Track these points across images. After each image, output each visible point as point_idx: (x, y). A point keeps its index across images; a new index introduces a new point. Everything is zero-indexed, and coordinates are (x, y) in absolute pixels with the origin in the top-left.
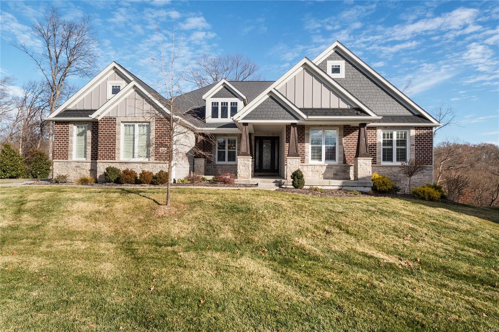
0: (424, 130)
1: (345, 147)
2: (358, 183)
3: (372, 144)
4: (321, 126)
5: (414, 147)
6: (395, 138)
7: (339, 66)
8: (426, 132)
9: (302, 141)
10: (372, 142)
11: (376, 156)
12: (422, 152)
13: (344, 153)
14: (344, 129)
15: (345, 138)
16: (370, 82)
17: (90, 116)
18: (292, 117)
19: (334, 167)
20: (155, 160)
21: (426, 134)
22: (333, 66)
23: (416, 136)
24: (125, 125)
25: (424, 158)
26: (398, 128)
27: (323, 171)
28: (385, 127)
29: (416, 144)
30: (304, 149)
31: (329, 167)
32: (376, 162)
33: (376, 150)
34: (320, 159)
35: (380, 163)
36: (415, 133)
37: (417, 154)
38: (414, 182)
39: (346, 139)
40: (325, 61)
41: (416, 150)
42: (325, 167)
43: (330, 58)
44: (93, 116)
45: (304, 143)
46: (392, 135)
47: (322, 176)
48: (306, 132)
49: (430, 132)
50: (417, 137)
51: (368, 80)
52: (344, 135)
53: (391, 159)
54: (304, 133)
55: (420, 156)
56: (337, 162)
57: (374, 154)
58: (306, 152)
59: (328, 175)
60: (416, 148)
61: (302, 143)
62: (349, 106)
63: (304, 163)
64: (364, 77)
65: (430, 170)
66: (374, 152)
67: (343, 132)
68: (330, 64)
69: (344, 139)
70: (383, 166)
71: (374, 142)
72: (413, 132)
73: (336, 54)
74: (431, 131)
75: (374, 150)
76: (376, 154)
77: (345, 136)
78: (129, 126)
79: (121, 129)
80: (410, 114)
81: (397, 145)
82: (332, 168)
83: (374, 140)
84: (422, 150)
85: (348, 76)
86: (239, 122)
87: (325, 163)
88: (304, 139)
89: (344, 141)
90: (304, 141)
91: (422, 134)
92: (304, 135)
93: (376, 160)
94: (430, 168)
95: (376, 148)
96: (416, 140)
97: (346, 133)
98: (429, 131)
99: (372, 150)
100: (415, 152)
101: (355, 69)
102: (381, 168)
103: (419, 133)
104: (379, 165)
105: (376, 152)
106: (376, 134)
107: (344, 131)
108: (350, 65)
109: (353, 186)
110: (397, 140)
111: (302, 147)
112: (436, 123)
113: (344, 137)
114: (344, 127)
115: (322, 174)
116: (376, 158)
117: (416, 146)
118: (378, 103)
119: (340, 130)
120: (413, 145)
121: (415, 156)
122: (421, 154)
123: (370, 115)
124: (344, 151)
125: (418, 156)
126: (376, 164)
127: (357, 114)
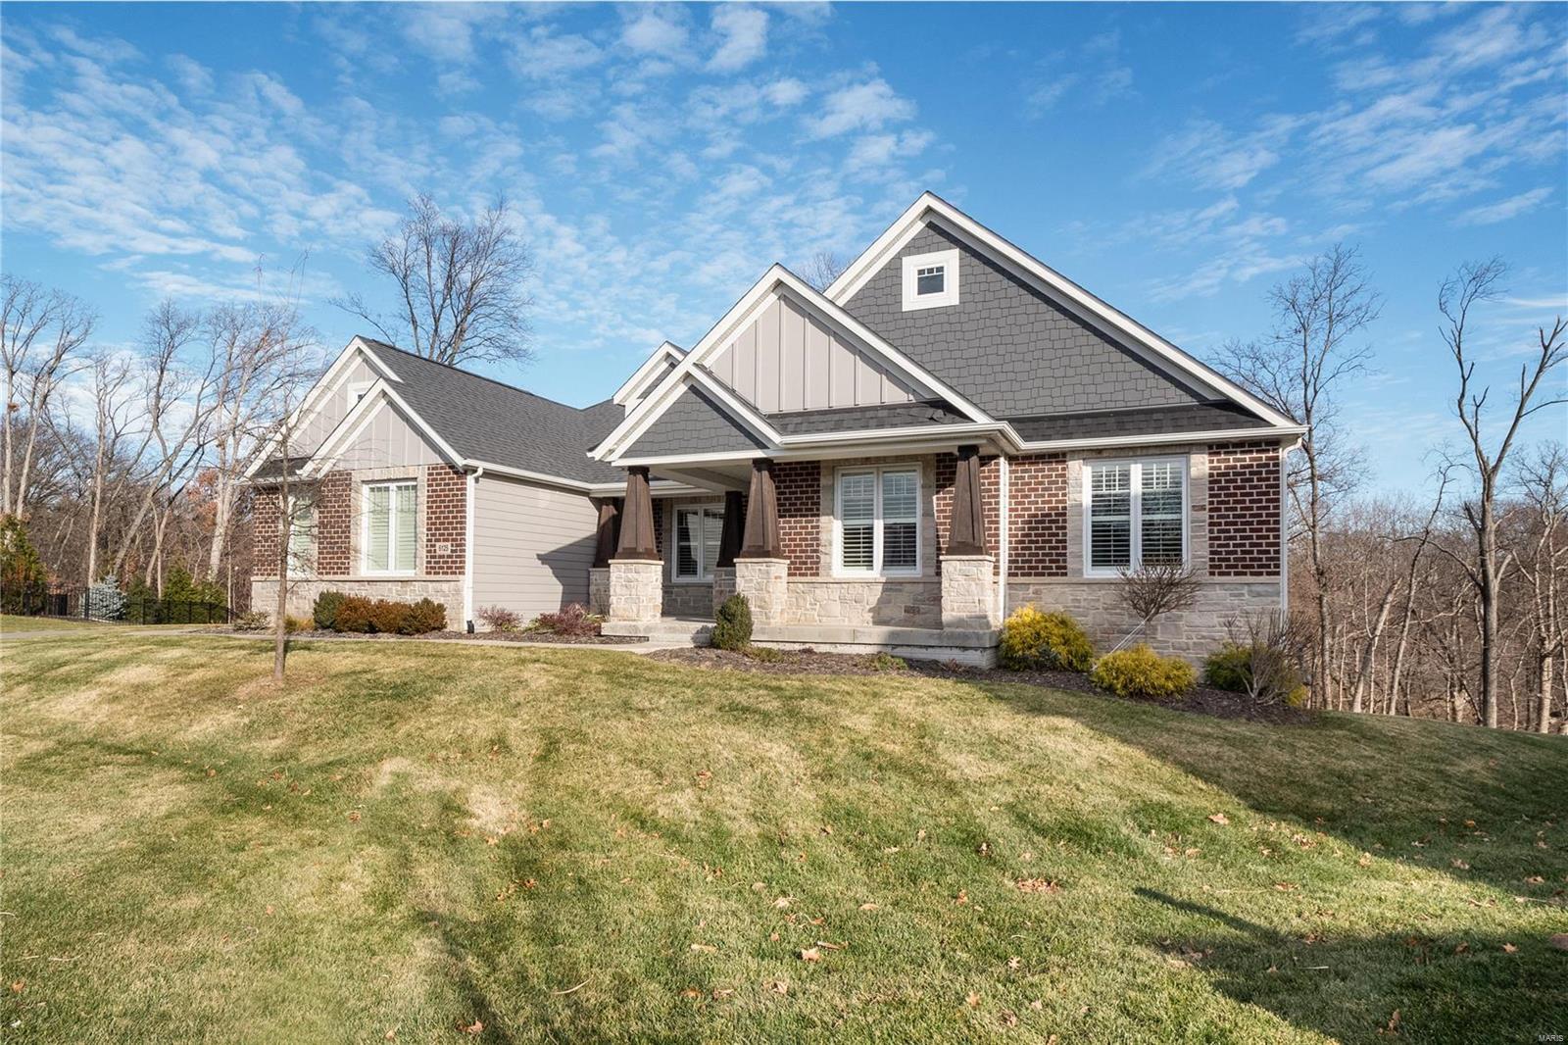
0: (1242, 452)
1: (941, 524)
2: (940, 636)
3: (1050, 509)
4: (867, 460)
5: (1206, 514)
6: (1136, 487)
7: (940, 269)
8: (1251, 459)
9: (812, 510)
10: (1050, 502)
11: (1065, 548)
12: (1236, 531)
13: (939, 542)
14: (938, 468)
15: (941, 495)
16: (1043, 307)
17: (298, 472)
18: (748, 441)
19: (908, 587)
20: (427, 573)
21: (1251, 466)
22: (921, 272)
23: (1211, 475)
24: (372, 490)
25: (1243, 552)
26: (1144, 452)
27: (873, 601)
28: (1098, 453)
29: (1211, 503)
30: (818, 533)
31: (890, 586)
32: (1065, 568)
33: (1064, 528)
34: (869, 563)
35: (1080, 571)
36: (1208, 465)
37: (1218, 538)
38: (1203, 637)
39: (945, 499)
40: (898, 257)
41: (1211, 524)
42: (880, 587)
43: (914, 247)
44: (304, 472)
45: (818, 515)
46: (1125, 478)
47: (869, 616)
48: (823, 481)
49: (1268, 458)
50: (1213, 480)
51: (1036, 300)
52: (937, 486)
53: (1123, 559)
54: (818, 486)
55: (1228, 545)
56: (915, 572)
57: (1057, 541)
58: (823, 542)
59: (887, 612)
60: (1211, 517)
61: (812, 516)
62: (911, 397)
63: (818, 574)
64: (1023, 292)
65: (1268, 594)
66: (1057, 535)
67: (933, 477)
68: (912, 267)
69: (938, 499)
70: (1090, 584)
71: (1057, 502)
72: (1201, 465)
73: (931, 232)
74: (1271, 454)
75: (1057, 528)
76: (1065, 541)
77: (940, 487)
78: (379, 489)
79: (364, 500)
80: (1188, 400)
81: (1146, 510)
82: (900, 591)
83: (1056, 495)
84: (1235, 524)
85: (969, 297)
86: (613, 464)
87: (882, 575)
88: (819, 504)
89: (938, 505)
90: (818, 510)
91: (1235, 467)
92: (818, 492)
93: (1065, 561)
94: (1269, 589)
95: (1065, 521)
96: (1211, 489)
97: (944, 479)
98: (1264, 456)
99: (1050, 528)
100: (1211, 532)
101: (991, 270)
102: (1085, 588)
103: (1223, 465)
104: (1075, 580)
105: (1065, 535)
106: (1064, 476)
107: (938, 474)
108: (975, 261)
109: (927, 647)
110: (1144, 494)
111: (812, 527)
112: (1281, 425)
113: (938, 492)
114: (938, 461)
115: (870, 610)
116: (1065, 555)
117: (1211, 510)
118: (1071, 372)
119: (925, 469)
120: (1203, 508)
121: (1211, 546)
122: (1233, 538)
123: (973, 421)
124: (938, 537)
125: (1219, 546)
126: (1065, 574)
127: (932, 420)
